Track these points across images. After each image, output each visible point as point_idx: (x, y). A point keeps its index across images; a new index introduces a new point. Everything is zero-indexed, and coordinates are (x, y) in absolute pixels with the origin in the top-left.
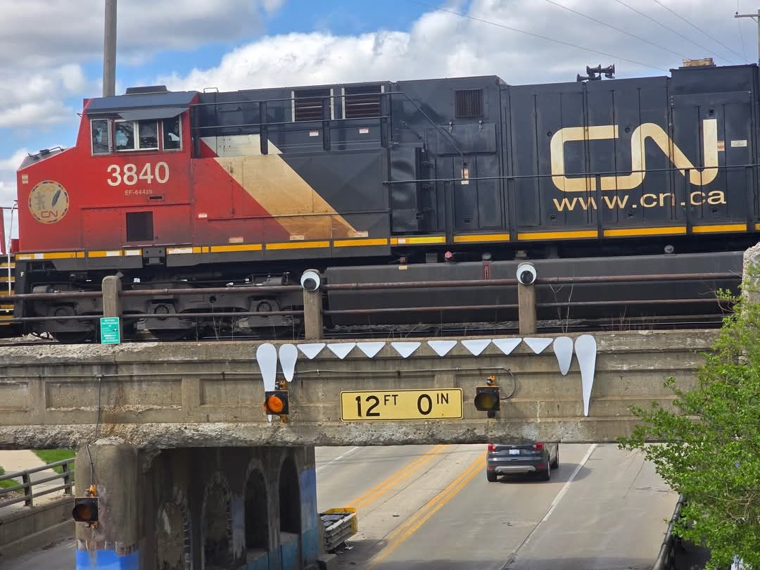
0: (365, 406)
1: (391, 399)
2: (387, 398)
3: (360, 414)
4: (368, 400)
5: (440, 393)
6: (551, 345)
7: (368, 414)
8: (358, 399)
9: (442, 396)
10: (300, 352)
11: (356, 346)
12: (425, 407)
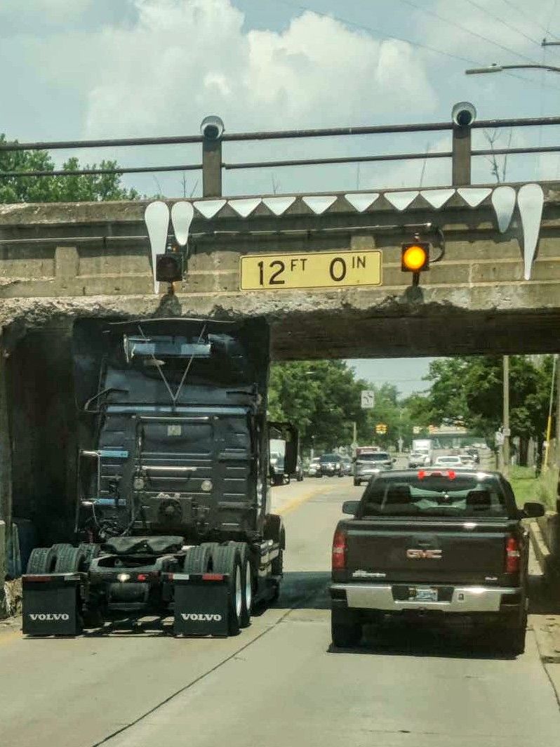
0: (269, 272)
1: (299, 264)
2: (294, 263)
3: (261, 283)
4: (272, 265)
5: (356, 255)
6: (489, 197)
7: (272, 282)
8: (261, 265)
9: (359, 259)
10: (196, 211)
11: (262, 202)
12: (338, 273)
